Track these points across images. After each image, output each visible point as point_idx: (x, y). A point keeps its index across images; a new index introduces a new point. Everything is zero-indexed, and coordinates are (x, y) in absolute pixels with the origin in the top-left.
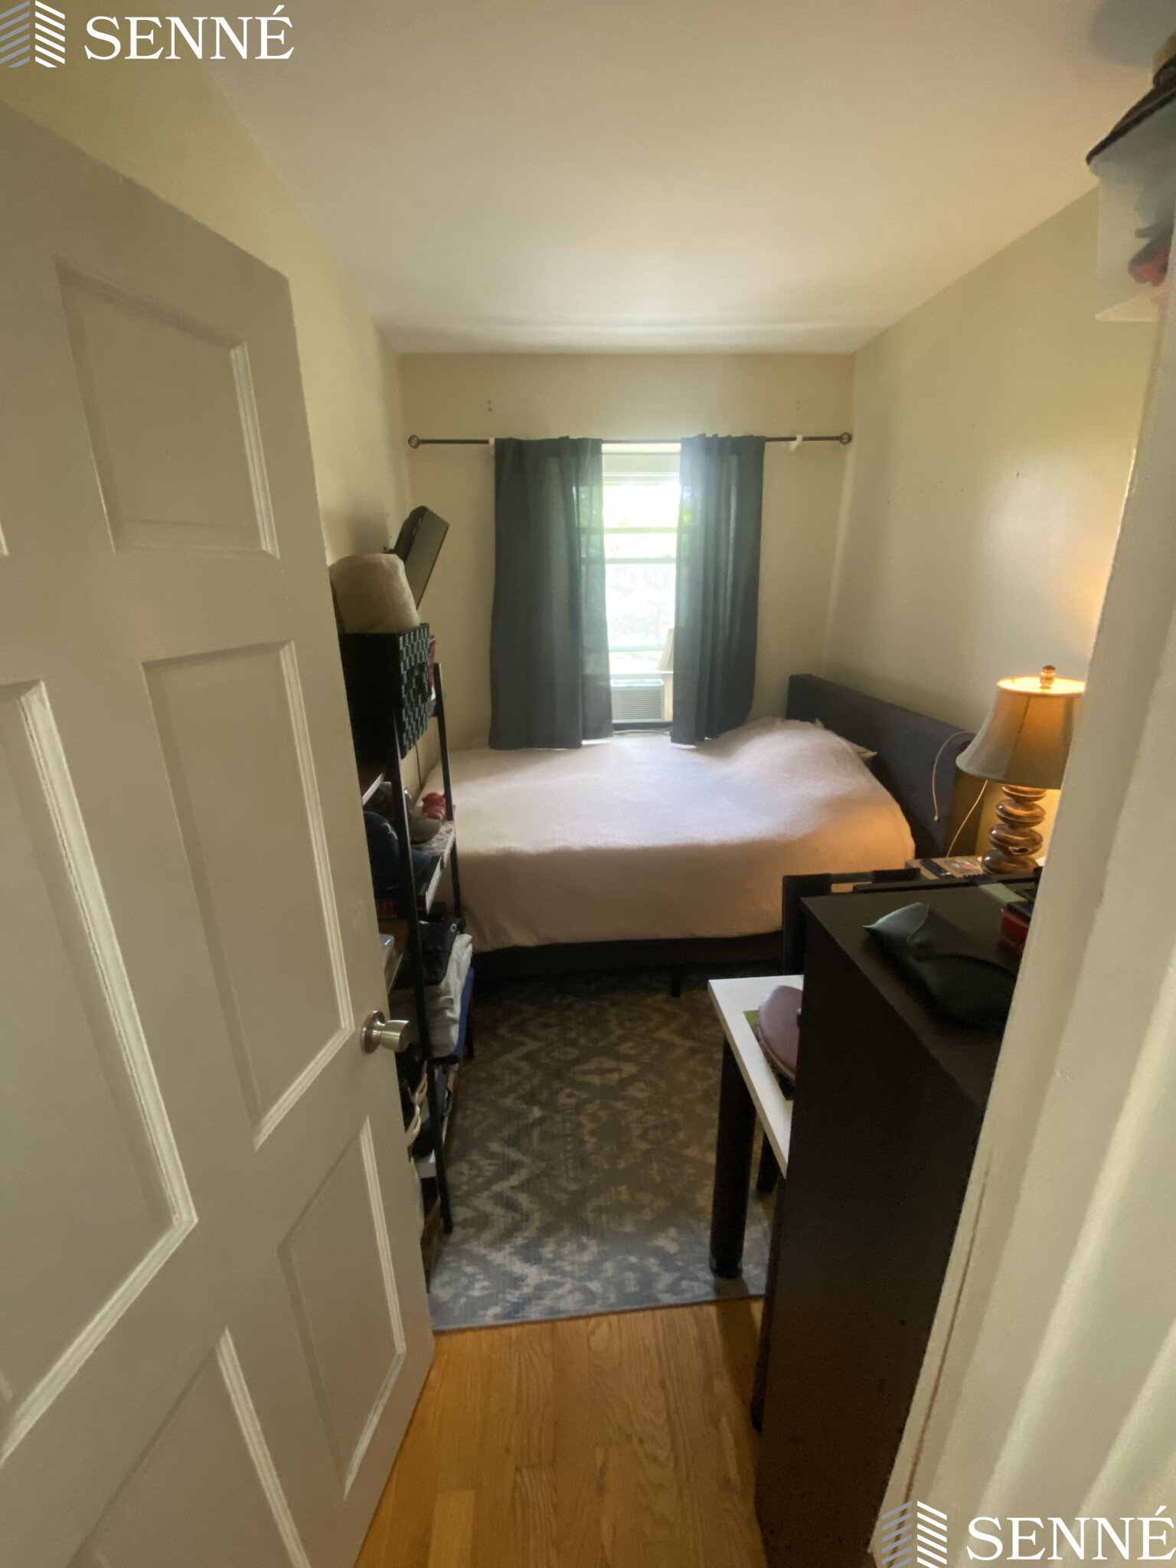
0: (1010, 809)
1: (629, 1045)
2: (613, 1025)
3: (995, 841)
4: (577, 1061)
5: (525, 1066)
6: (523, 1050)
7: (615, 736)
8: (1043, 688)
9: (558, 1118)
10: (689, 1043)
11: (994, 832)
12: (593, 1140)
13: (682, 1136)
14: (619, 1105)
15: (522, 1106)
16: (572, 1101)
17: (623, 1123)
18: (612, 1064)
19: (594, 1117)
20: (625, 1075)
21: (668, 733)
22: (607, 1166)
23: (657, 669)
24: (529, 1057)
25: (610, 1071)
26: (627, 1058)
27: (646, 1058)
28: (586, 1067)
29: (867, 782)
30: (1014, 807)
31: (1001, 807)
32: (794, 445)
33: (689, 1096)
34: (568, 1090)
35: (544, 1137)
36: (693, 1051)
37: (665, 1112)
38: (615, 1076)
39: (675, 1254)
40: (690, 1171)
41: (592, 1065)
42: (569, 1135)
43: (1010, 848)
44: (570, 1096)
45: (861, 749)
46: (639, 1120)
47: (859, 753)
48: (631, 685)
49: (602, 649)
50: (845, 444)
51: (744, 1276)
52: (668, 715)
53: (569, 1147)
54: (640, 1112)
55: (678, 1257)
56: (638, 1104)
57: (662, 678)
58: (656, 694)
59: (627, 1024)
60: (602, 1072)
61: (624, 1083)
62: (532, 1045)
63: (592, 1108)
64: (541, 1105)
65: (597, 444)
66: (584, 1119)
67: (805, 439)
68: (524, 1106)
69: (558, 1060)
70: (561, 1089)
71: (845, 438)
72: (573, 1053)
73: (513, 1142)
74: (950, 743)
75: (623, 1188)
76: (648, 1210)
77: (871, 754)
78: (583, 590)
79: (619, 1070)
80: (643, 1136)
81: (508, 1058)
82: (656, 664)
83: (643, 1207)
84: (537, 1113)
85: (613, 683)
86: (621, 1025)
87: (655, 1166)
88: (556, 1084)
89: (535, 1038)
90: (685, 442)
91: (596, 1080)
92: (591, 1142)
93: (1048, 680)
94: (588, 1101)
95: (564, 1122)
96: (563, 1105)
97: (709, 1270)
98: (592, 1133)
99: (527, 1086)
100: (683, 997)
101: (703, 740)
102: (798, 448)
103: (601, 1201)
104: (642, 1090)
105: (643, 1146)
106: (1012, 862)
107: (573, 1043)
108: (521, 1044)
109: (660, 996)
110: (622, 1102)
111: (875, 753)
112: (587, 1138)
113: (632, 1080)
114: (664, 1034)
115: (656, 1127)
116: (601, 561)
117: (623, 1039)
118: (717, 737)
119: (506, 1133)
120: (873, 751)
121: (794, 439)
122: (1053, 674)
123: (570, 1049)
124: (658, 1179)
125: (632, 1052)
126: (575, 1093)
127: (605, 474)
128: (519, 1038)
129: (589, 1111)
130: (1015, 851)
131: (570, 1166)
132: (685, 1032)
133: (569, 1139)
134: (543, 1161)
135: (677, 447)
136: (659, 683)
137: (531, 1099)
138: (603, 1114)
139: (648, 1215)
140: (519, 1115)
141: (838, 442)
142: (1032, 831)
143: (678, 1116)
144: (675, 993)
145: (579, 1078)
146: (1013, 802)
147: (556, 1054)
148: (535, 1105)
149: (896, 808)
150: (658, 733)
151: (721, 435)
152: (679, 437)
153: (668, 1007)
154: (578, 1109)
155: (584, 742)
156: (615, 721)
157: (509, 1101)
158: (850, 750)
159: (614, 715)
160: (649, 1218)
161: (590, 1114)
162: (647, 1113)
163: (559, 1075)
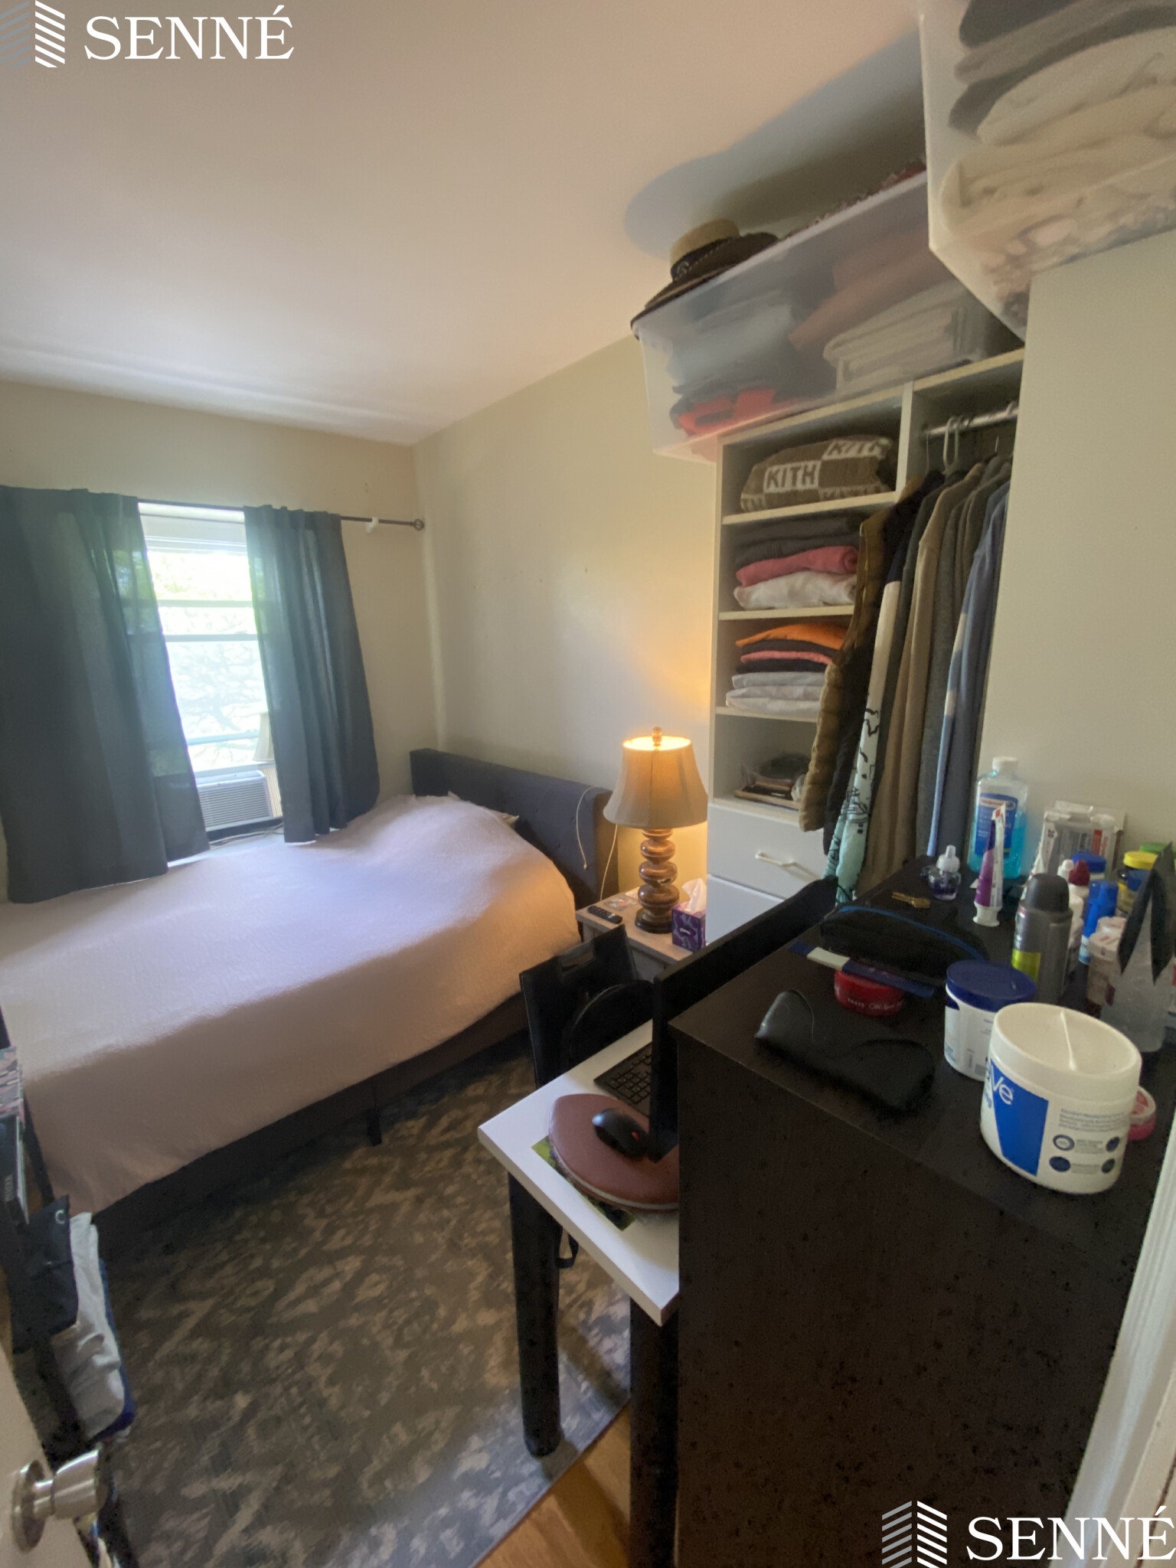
0: (651, 848)
1: (341, 1233)
2: (310, 1221)
3: (647, 878)
4: (277, 1295)
5: (201, 1345)
6: (190, 1323)
7: (212, 848)
8: (656, 745)
9: (278, 1389)
10: (411, 1193)
11: (643, 870)
12: (336, 1389)
13: (442, 1312)
14: (354, 1321)
15: (214, 1406)
16: (288, 1354)
17: (365, 1341)
18: (327, 1272)
19: (325, 1358)
20: (348, 1277)
21: (281, 830)
22: (366, 1413)
23: (254, 760)
24: (204, 1328)
25: (327, 1282)
26: (343, 1253)
27: (367, 1240)
28: (292, 1296)
29: (521, 846)
30: (654, 845)
31: (644, 848)
32: (370, 525)
33: (433, 1258)
34: (277, 1343)
35: (264, 1431)
36: (419, 1200)
37: (414, 1294)
38: (337, 1285)
39: (488, 1468)
40: (466, 1351)
41: (300, 1288)
42: (301, 1405)
43: (659, 881)
44: (282, 1348)
45: (505, 815)
46: (387, 1326)
47: (505, 819)
48: (222, 783)
49: (178, 745)
50: (419, 530)
51: (567, 1435)
52: (277, 811)
53: (307, 1420)
54: (384, 1313)
55: (493, 1468)
56: (378, 1303)
57: (259, 769)
58: (257, 789)
59: (329, 1209)
60: (314, 1291)
61: (349, 1289)
62: (199, 1309)
63: (317, 1348)
64: (245, 1387)
65: (131, 504)
66: (314, 1369)
67: (381, 521)
68: (219, 1403)
69: (249, 1309)
70: (267, 1347)
71: (419, 525)
72: (267, 1286)
73: (222, 1463)
74: (584, 799)
75: (398, 1428)
76: (437, 1436)
77: (514, 818)
78: (137, 674)
79: (337, 1275)
80: (398, 1343)
81: (168, 1347)
82: (252, 753)
83: (431, 1433)
84: (241, 1401)
85: (201, 783)
86: (321, 1214)
87: (425, 1373)
88: (258, 1343)
89: (202, 1296)
90: (247, 510)
91: (311, 1306)
92: (334, 1395)
93: (657, 740)
94: (312, 1340)
95: (286, 1389)
96: (278, 1368)
97: (531, 1457)
98: (331, 1382)
99: (214, 1372)
100: (386, 1139)
101: (327, 832)
102: (375, 529)
103: (376, 1464)
104: (376, 1284)
105: (402, 1355)
106: (662, 892)
107: (264, 1273)
108: (183, 1316)
109: (359, 1152)
110: (356, 1314)
111: (518, 817)
112: (325, 1394)
113: (360, 1276)
114: (379, 1198)
115: (408, 1322)
116: (160, 640)
117: (330, 1231)
118: (345, 826)
119: (205, 1460)
120: (515, 815)
121: (370, 520)
122: (661, 734)
123: (259, 1284)
124: (435, 1386)
125: (349, 1241)
126: (289, 1340)
127: (147, 538)
128: (176, 1309)
129: (315, 1355)
130: (663, 882)
131: (317, 1447)
132: (403, 1183)
133: (303, 1410)
134: (278, 1464)
135: (240, 516)
136: (259, 775)
137: (226, 1387)
138: (337, 1348)
139: (439, 1443)
140: (214, 1423)
141: (413, 528)
142: (670, 863)
143: (429, 1291)
144: (375, 1139)
145: (289, 1315)
146: (652, 842)
147: (243, 1302)
148: (236, 1392)
149: (550, 864)
150: (268, 834)
151: (291, 508)
152: (241, 505)
153: (373, 1161)
154: (300, 1360)
155: (170, 864)
156: (208, 829)
157: (192, 1411)
158: (496, 818)
159: (206, 822)
160: (441, 1445)
161: (320, 1357)
162: (391, 1311)
163: (257, 1329)
